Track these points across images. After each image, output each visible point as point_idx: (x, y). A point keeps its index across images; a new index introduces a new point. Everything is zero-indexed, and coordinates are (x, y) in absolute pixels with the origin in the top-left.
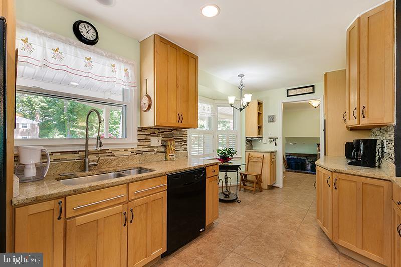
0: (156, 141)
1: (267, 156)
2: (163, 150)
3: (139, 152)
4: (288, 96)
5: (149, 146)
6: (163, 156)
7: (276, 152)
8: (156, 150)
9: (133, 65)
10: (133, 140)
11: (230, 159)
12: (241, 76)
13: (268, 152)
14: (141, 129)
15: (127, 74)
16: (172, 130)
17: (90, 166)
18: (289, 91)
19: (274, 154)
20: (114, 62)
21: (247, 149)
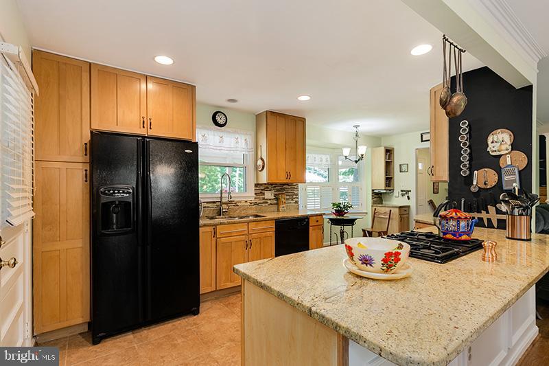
0: (269, 195)
1: (396, 212)
2: (276, 202)
3: (256, 204)
4: (422, 141)
5: (264, 199)
6: (275, 207)
7: (409, 207)
8: (269, 202)
9: (250, 135)
10: (251, 194)
11: (346, 213)
12: (356, 126)
13: (396, 207)
14: (257, 185)
15: (246, 143)
16: (284, 185)
17: (223, 212)
18: (424, 136)
19: (406, 209)
20: (237, 136)
21: (374, 203)
